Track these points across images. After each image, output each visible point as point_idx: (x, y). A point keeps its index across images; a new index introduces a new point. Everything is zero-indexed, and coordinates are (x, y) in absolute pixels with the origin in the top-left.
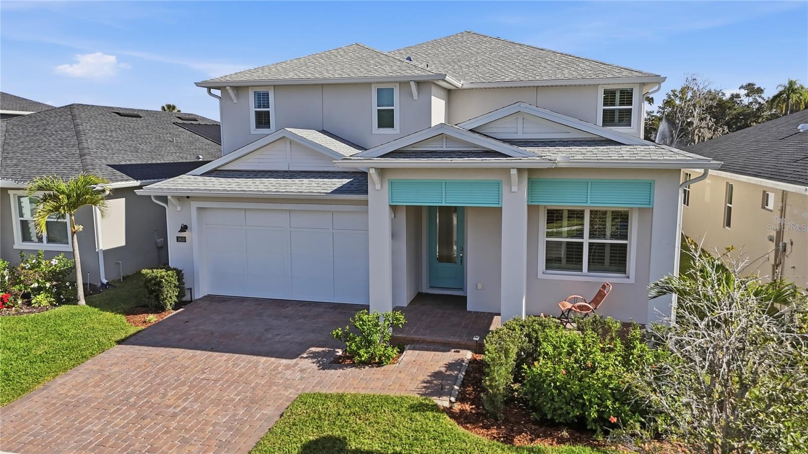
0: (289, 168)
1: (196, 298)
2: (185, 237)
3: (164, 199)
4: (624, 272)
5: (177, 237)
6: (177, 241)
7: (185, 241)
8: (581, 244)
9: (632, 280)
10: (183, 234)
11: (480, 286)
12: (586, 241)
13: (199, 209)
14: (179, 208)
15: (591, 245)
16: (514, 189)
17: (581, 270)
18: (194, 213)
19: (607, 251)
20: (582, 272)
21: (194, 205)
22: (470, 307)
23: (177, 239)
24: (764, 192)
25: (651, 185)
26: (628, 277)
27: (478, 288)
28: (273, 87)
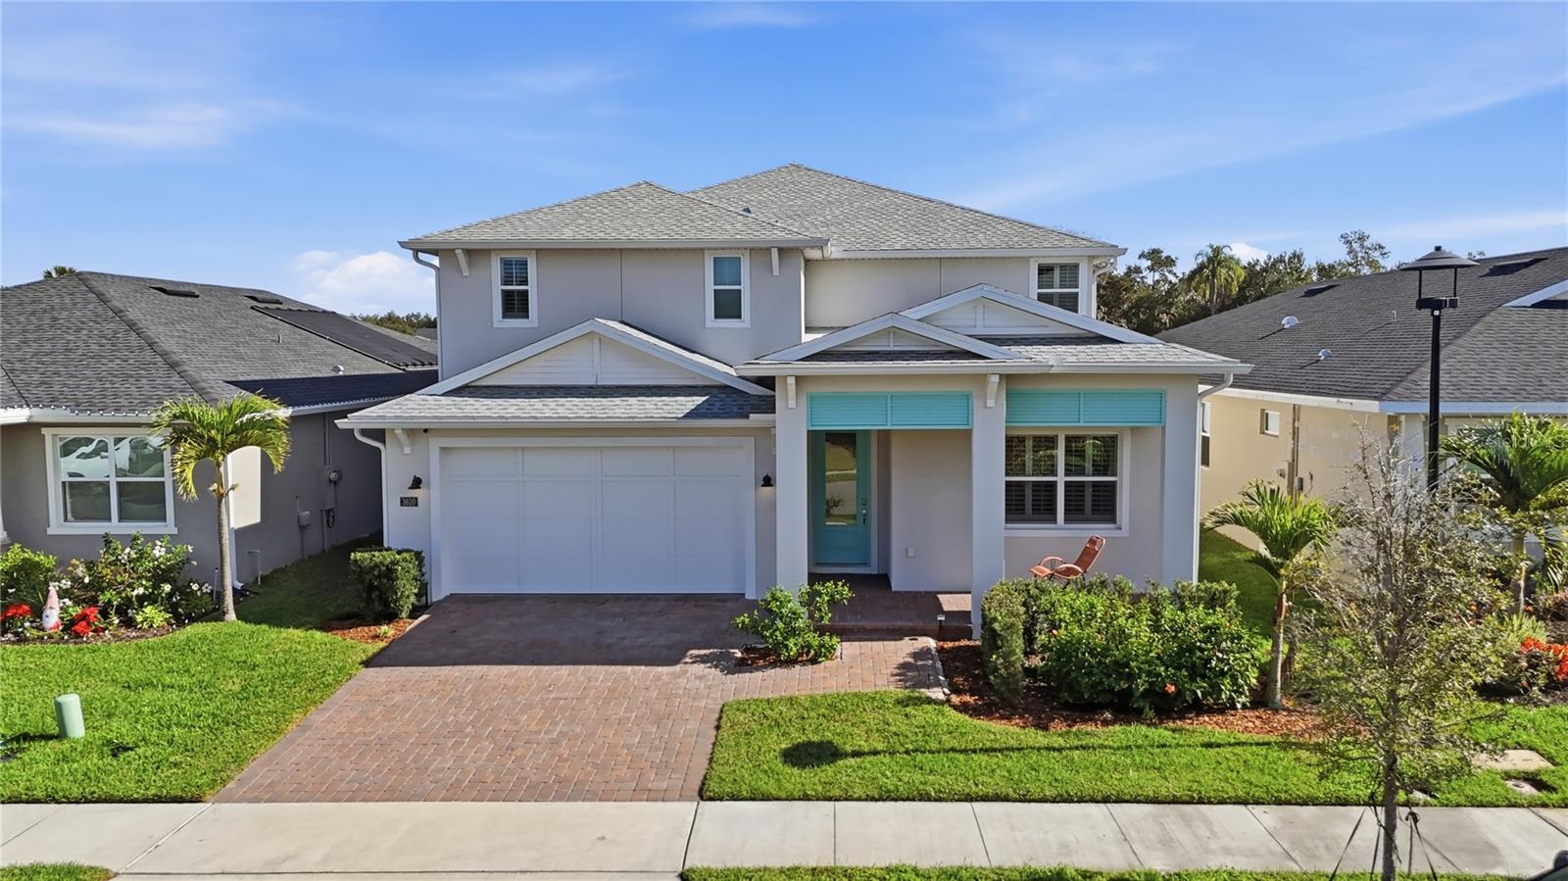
0: (597, 381)
1: (434, 600)
2: (416, 499)
3: (379, 434)
4: (1114, 521)
6: (402, 505)
7: (416, 505)
8: (1053, 485)
9: (1125, 532)
10: (417, 493)
11: (911, 553)
12: (1061, 479)
13: (445, 450)
14: (407, 450)
15: (1068, 485)
16: (991, 403)
17: (1055, 521)
18: (435, 456)
19: (1088, 493)
20: (1056, 523)
21: (435, 444)
22: (896, 585)
23: (402, 502)
24: (1263, 410)
25: (1161, 395)
26: (1120, 529)
27: (910, 555)
28: (534, 252)
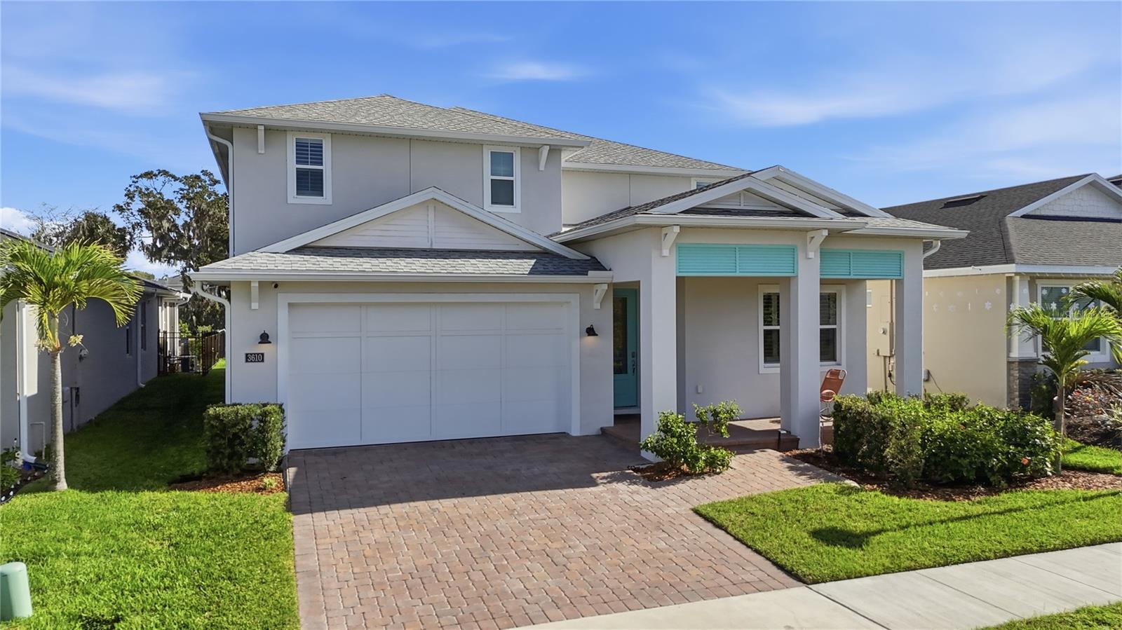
0: (432, 245)
2: (263, 354)
4: (834, 359)
5: (247, 355)
6: (247, 361)
9: (842, 367)
10: (264, 348)
13: (290, 305)
14: (255, 305)
16: (811, 255)
18: (283, 313)
21: (283, 299)
23: (247, 358)
25: (900, 255)
26: (839, 365)
27: (699, 391)
28: (329, 134)
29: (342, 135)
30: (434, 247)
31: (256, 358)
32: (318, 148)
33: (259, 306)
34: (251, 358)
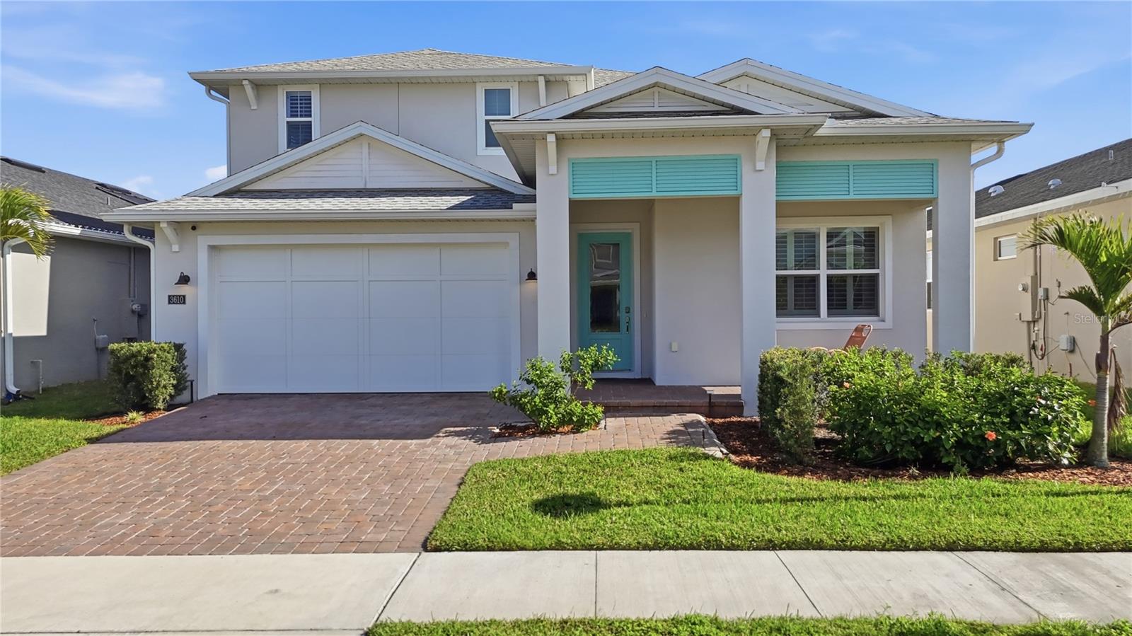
0: (365, 185)
1: (199, 398)
2: (184, 296)
3: (147, 231)
4: (877, 314)
5: (169, 296)
6: (169, 303)
7: (184, 303)
8: (814, 280)
9: (888, 324)
10: (183, 290)
11: (675, 347)
12: (823, 272)
13: (213, 248)
14: (175, 248)
15: (830, 278)
16: (760, 166)
17: (818, 315)
18: (203, 255)
19: (850, 283)
20: (820, 317)
21: (203, 241)
23: (170, 300)
24: (996, 239)
25: (932, 166)
26: (883, 321)
27: (673, 349)
28: (318, 85)
29: (328, 83)
30: (368, 187)
31: (177, 300)
32: (307, 99)
33: (180, 248)
34: (173, 300)
